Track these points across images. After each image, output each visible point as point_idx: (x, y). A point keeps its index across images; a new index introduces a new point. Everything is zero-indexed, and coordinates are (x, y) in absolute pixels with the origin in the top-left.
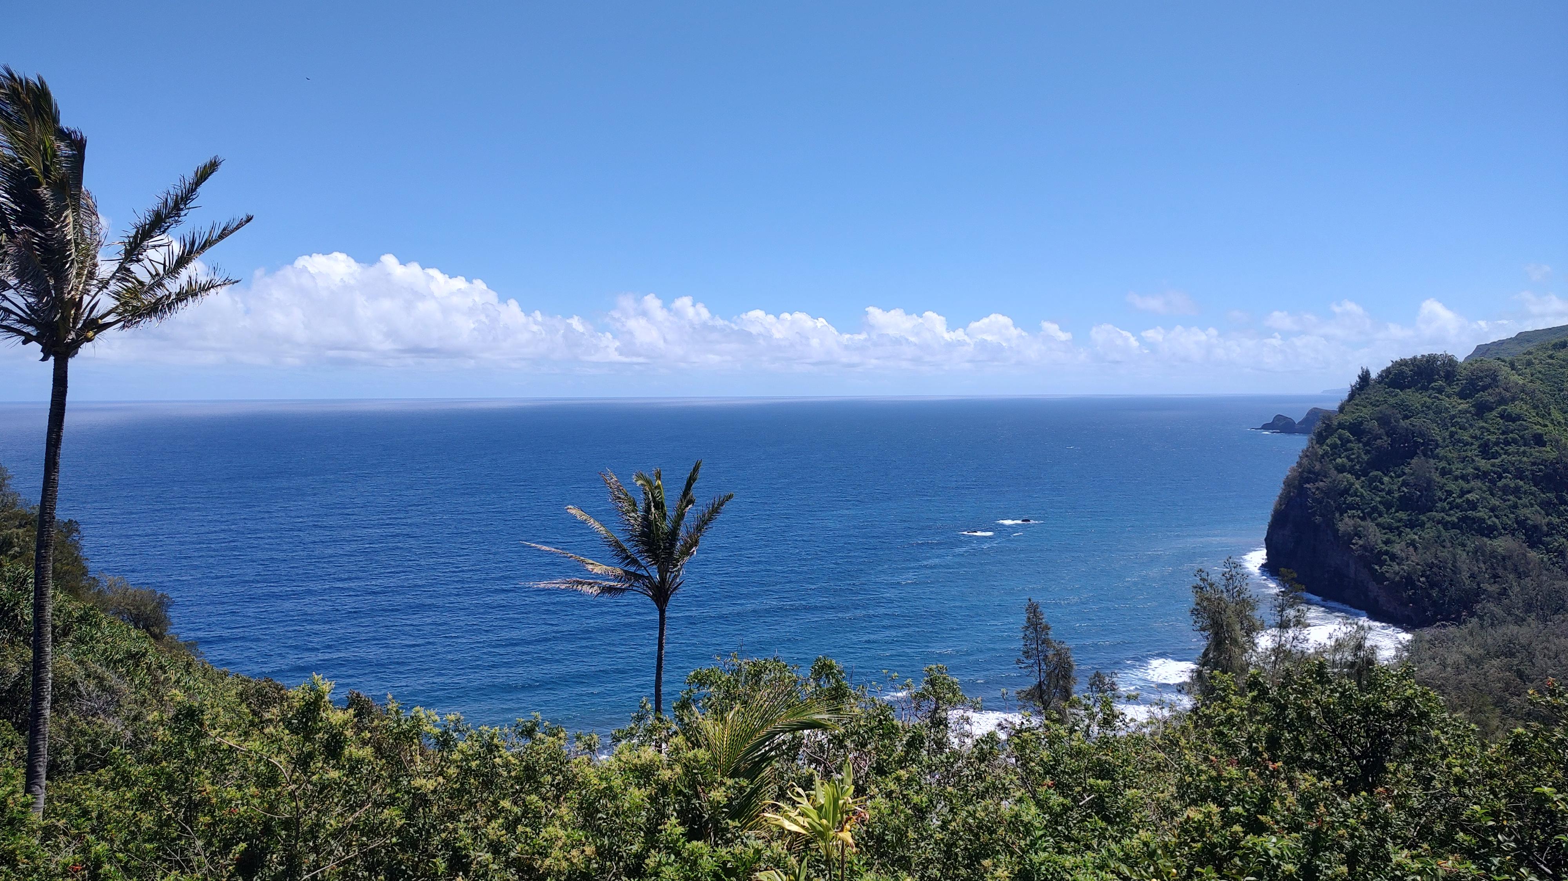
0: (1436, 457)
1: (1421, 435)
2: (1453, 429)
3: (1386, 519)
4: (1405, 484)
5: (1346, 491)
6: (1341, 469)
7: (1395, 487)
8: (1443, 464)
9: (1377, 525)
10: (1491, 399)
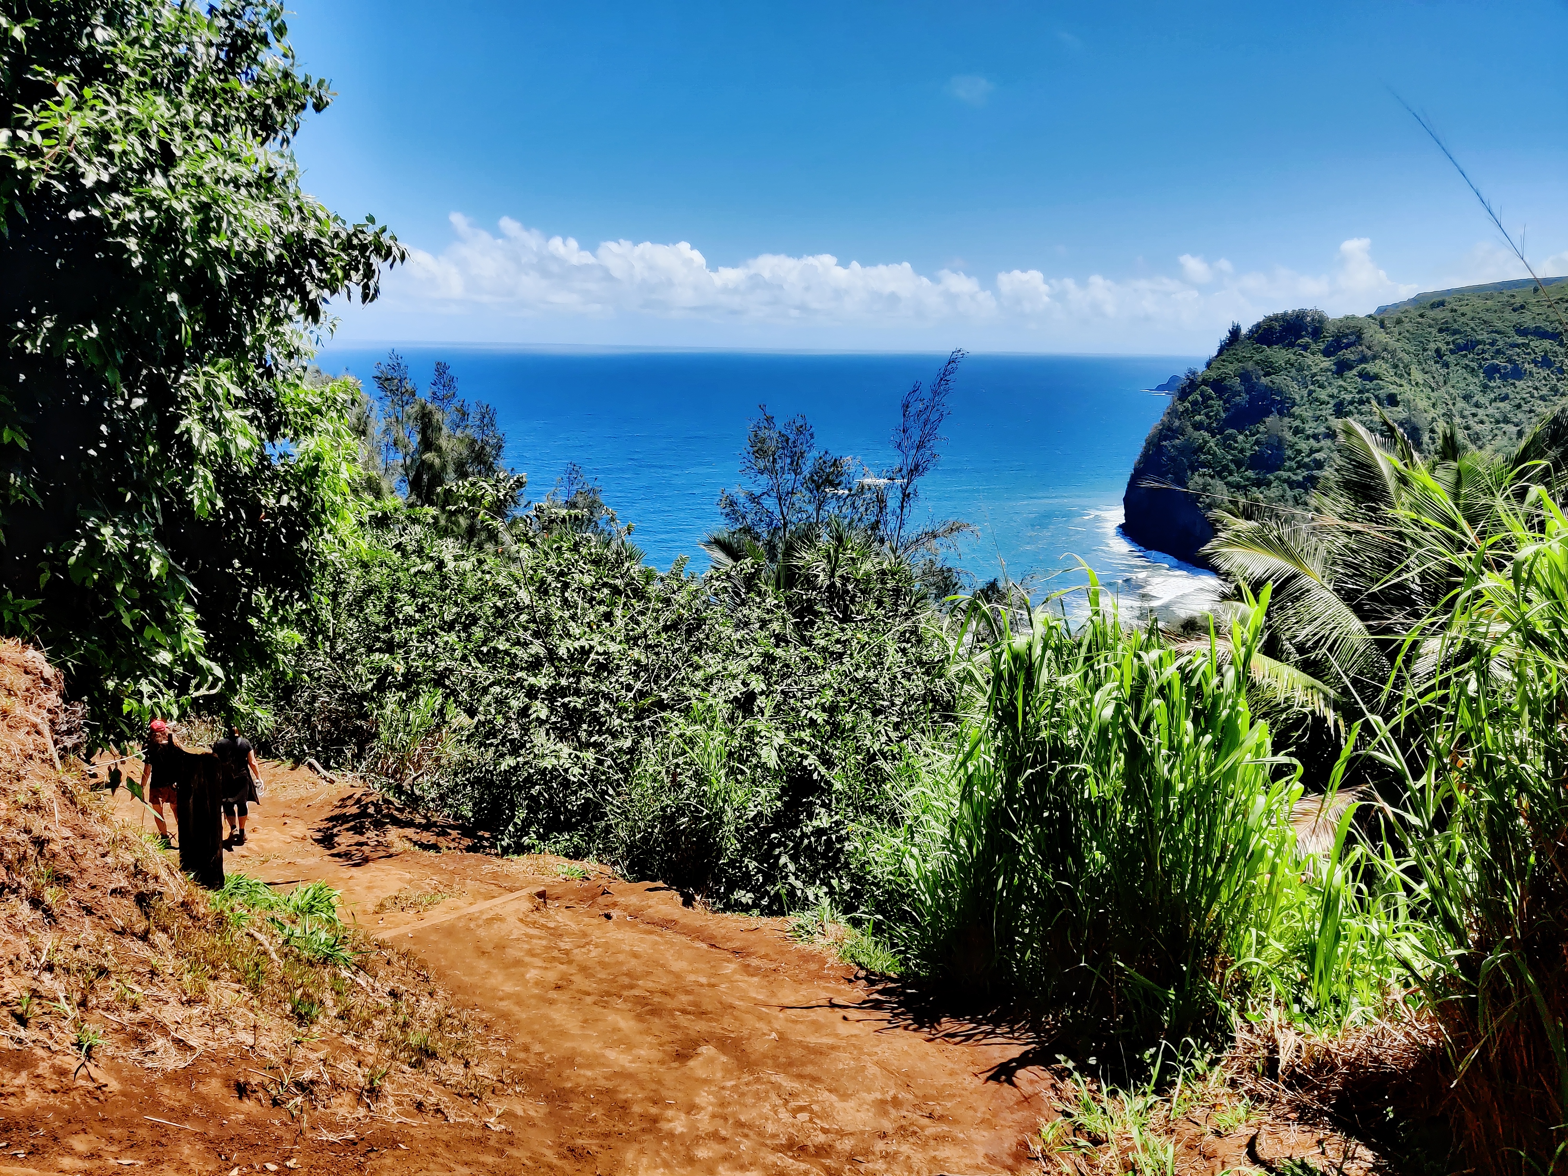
0: (1292, 416)
1: (1280, 392)
2: (1312, 387)
3: (1235, 478)
4: (1257, 442)
5: (1200, 449)
6: (1198, 427)
7: (1248, 446)
8: (1297, 423)
9: (1227, 484)
10: (1353, 357)
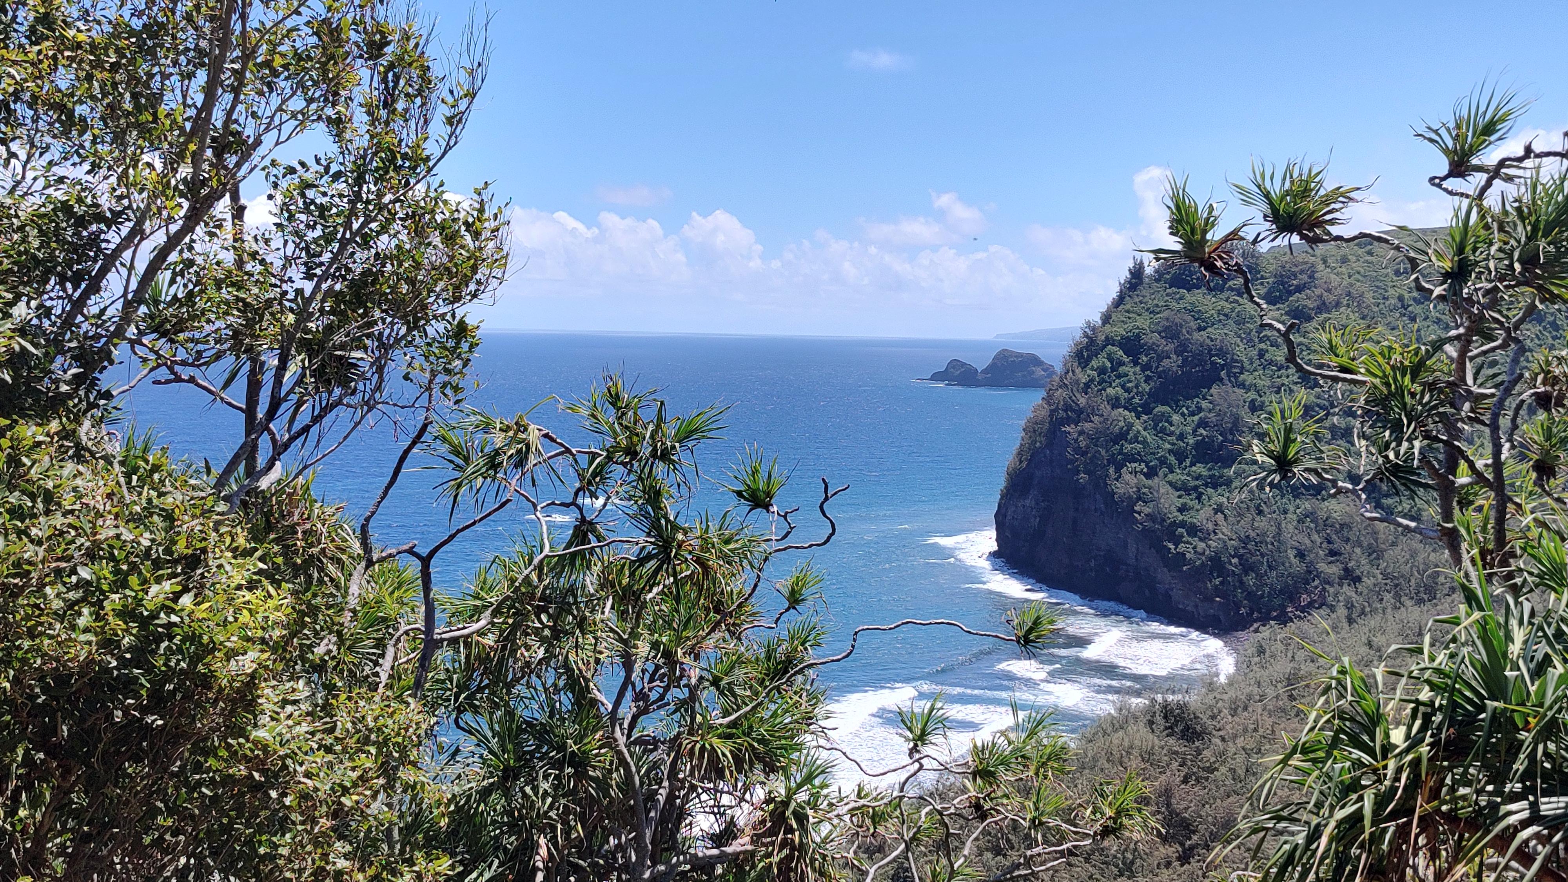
0: (1242, 385)
1: (1222, 352)
2: (1262, 346)
3: (1178, 476)
4: (1203, 424)
5: (1122, 436)
7: (1189, 429)
8: (1252, 395)
9: (1170, 483)
10: (1310, 304)
